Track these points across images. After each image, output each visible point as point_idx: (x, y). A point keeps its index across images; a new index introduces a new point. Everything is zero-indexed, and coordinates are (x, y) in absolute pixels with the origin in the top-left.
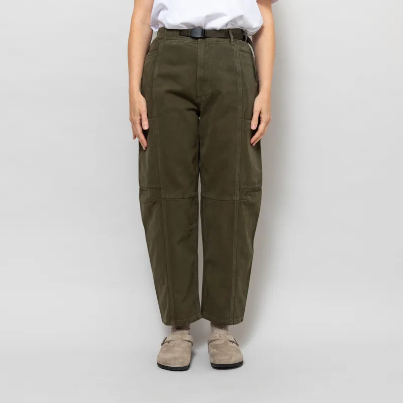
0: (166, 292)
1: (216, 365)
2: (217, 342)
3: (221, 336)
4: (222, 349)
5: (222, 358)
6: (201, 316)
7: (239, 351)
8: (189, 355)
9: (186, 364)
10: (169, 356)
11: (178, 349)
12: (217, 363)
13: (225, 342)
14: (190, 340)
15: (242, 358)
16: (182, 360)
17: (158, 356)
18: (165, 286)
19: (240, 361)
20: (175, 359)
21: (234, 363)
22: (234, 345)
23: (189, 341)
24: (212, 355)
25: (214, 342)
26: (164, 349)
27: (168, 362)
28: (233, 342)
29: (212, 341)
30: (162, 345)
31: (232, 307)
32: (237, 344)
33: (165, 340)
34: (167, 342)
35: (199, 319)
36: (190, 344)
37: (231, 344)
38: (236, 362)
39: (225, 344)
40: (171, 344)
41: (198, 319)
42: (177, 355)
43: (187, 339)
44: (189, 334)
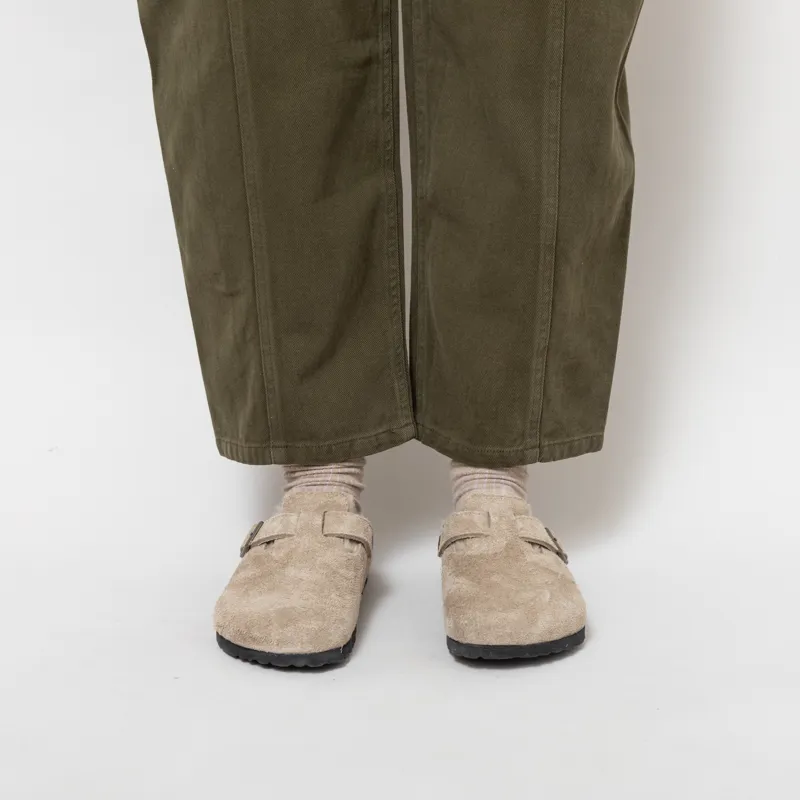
0: (244, 330)
1: (470, 647)
2: (475, 548)
3: (493, 519)
4: (495, 578)
5: (493, 619)
6: (411, 429)
7: (567, 585)
8: (351, 601)
9: (336, 640)
10: (261, 603)
11: (304, 574)
12: (472, 638)
13: (509, 547)
14: (361, 535)
15: (582, 617)
16: (314, 625)
17: (221, 603)
18: (242, 302)
19: (574, 629)
20: (287, 617)
21: (548, 638)
22: (549, 557)
23: (354, 541)
24: (453, 605)
25: (460, 545)
26: (250, 573)
27: (256, 634)
28: (542, 546)
29: (452, 542)
30: (242, 556)
31: (536, 393)
32: (559, 553)
33: (253, 535)
34: (261, 543)
35: (402, 441)
36: (358, 549)
37: (533, 555)
38: (556, 636)
39: (511, 553)
40: (276, 552)
41: (395, 441)
42: (295, 600)
43: (345, 530)
44: (358, 509)
